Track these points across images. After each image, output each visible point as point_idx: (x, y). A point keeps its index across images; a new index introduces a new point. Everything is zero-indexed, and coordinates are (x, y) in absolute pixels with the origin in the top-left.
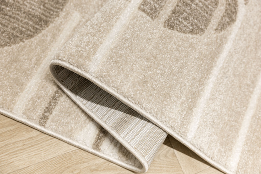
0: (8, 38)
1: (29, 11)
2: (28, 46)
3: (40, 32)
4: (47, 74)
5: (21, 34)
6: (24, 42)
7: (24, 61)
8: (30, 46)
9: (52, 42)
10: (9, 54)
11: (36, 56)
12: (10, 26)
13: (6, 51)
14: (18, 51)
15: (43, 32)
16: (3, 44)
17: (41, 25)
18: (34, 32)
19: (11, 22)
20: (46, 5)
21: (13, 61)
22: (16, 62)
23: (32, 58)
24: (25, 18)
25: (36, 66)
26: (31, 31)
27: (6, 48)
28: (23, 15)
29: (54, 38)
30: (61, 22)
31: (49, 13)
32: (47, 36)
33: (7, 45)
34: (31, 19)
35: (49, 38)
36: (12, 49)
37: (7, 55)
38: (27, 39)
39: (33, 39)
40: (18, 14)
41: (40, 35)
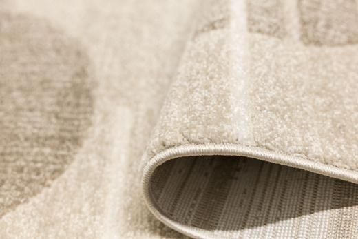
0: (16, 189)
1: (33, 134)
2: (61, 190)
3: (72, 159)
4: (127, 221)
5: (38, 174)
6: (49, 186)
7: (67, 217)
8: (65, 188)
9: (104, 165)
10: (32, 216)
11: (86, 200)
12: (9, 170)
13: (24, 213)
14: (48, 205)
15: (77, 157)
16: (11, 202)
17: (68, 147)
18: (61, 163)
19: (8, 162)
20: (61, 115)
21: (46, 225)
22: (53, 224)
23: (82, 207)
24: (32, 146)
25: (98, 217)
26: (54, 163)
27: (20, 208)
28: (26, 144)
29: (104, 158)
30: (103, 131)
31: (73, 125)
32: (89, 161)
33: (19, 203)
34: (44, 145)
35: (94, 163)
36: (34, 204)
37: (29, 220)
38: (53, 179)
39: (65, 175)
40: (16, 146)
41: (75, 164)
